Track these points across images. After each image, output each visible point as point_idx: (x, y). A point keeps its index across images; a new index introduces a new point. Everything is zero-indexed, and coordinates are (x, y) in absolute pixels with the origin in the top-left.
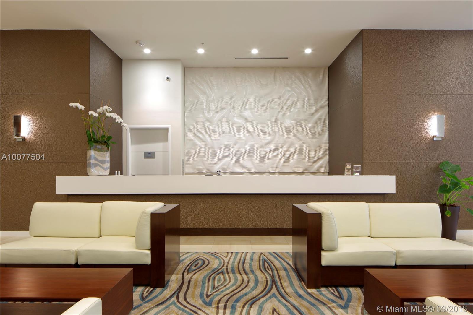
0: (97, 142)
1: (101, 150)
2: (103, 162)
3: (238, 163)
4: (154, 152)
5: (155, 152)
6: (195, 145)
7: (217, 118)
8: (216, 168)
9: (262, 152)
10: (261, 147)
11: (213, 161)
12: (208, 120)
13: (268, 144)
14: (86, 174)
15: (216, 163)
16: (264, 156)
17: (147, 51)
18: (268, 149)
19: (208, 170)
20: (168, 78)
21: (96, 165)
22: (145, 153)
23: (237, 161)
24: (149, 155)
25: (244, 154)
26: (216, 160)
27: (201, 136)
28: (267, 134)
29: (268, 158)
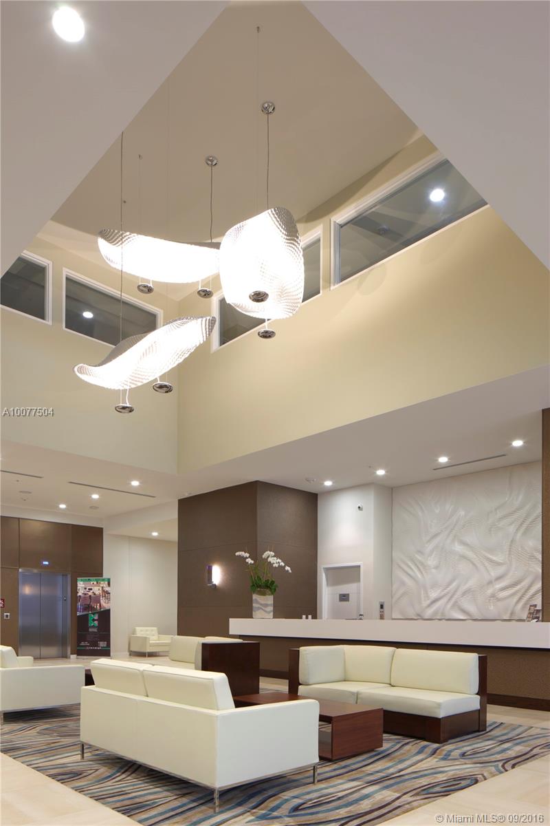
0: (259, 586)
1: (264, 594)
2: (266, 605)
3: (456, 605)
4: (348, 594)
5: (350, 595)
6: (403, 583)
7: (430, 547)
8: (429, 613)
9: (490, 591)
10: (490, 583)
11: (425, 604)
12: (420, 552)
13: (499, 578)
14: (250, 616)
15: (429, 606)
16: (493, 596)
17: (328, 483)
18: (499, 586)
19: (418, 615)
20: (359, 507)
21: (259, 608)
22: (340, 595)
23: (455, 604)
24: (344, 598)
25: (464, 594)
26: (429, 602)
27: (411, 572)
28: (499, 564)
29: (499, 600)
